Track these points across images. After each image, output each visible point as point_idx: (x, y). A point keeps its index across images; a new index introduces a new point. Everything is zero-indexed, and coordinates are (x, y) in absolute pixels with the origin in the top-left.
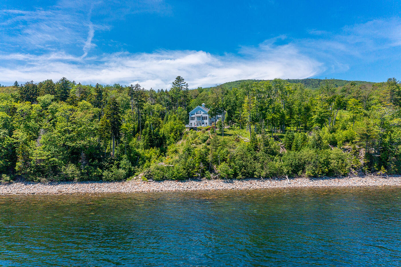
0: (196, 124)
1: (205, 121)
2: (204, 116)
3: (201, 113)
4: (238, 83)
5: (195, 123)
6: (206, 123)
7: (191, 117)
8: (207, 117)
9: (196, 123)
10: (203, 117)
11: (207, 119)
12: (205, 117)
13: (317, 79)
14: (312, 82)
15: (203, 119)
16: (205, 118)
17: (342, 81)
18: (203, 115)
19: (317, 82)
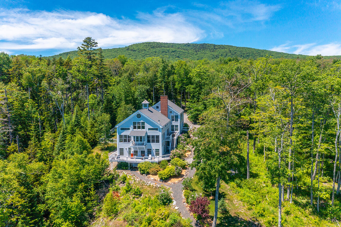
0: (132, 151)
1: (154, 146)
2: (151, 133)
3: (143, 128)
4: (145, 44)
5: (130, 149)
6: (157, 151)
7: (121, 136)
8: (158, 137)
9: (132, 148)
10: (148, 137)
11: (158, 141)
12: (153, 137)
13: (212, 44)
14: (208, 46)
15: (149, 141)
16: (156, 139)
17: (233, 46)
18: (148, 131)
19: (213, 47)
